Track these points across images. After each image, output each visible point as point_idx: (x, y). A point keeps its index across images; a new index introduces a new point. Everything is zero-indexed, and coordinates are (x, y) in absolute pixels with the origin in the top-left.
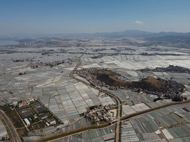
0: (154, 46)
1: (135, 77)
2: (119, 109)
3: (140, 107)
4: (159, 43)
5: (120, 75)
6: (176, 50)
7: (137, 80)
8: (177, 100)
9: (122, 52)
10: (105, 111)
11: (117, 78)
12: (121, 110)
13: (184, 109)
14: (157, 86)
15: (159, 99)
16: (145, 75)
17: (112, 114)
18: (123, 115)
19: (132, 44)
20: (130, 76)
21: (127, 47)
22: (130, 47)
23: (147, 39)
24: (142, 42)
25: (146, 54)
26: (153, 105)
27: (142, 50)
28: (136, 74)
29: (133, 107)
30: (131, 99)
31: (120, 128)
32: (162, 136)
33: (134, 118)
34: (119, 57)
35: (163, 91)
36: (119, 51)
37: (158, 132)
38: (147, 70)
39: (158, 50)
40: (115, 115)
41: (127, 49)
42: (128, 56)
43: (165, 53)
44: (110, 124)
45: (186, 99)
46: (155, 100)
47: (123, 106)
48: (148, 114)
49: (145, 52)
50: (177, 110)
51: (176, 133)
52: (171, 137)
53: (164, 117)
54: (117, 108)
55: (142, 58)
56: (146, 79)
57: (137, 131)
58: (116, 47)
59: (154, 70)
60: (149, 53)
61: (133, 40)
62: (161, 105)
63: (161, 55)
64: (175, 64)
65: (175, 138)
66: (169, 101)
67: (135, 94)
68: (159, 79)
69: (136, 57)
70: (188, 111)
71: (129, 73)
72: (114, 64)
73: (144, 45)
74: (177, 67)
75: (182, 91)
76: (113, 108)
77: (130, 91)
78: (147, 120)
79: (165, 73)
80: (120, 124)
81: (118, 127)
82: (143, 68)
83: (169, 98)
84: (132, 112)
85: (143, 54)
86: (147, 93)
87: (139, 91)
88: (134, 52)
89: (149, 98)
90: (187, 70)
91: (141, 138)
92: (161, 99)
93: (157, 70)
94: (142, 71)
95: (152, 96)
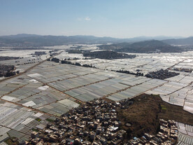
13: (19, 79)
51: (17, 94)
65: (17, 97)
70: (23, 79)
83: (1, 76)
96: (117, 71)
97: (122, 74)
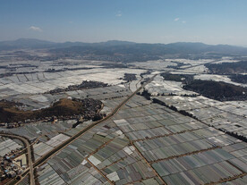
0: (61, 60)
1: (44, 102)
2: (29, 153)
3: (58, 139)
4: (67, 56)
5: (21, 104)
6: (87, 63)
7: (48, 106)
8: (97, 118)
9: (18, 70)
10: (6, 162)
11: (18, 109)
12: (32, 153)
13: (106, 127)
14: (74, 108)
15: (78, 123)
16: (57, 98)
17: (19, 164)
18: (37, 159)
19: (31, 58)
20: (36, 102)
21: (24, 62)
22: (30, 62)
23: (51, 51)
24: (45, 55)
25: (53, 71)
26: (73, 132)
27: (47, 65)
28: (44, 99)
29: (49, 143)
30: (44, 133)
31: (36, 177)
32: (89, 165)
33: (52, 156)
34: (14, 78)
35: (81, 112)
36: (12, 69)
37: (84, 162)
38: (58, 91)
39: (67, 64)
40: (24, 162)
41: (25, 66)
42: (29, 76)
43: (75, 67)
44: (19, 178)
45: (105, 115)
46: (74, 126)
47: (35, 146)
48: (70, 146)
49: (51, 67)
50: (99, 130)
51: (102, 155)
52: (99, 162)
53: (87, 143)
54: (26, 151)
55: (48, 76)
56: (58, 102)
57: (59, 172)
58: (7, 64)
59: (66, 90)
60: (56, 68)
61: (32, 53)
62: (82, 129)
63: (72, 70)
64: (88, 78)
65: (102, 161)
66: (90, 122)
67: (47, 125)
68: (74, 99)
69: (40, 75)
70: (109, 128)
71: (34, 98)
72: (8, 89)
73: (49, 59)
74: (90, 82)
75: (100, 108)
76: (20, 154)
77: (40, 123)
78: (69, 152)
79: (79, 91)
80: (35, 172)
81: (32, 177)
82: (53, 88)
83: (89, 119)
84: (49, 150)
85: (49, 71)
86: (64, 120)
87: (52, 120)
88: (36, 70)
89: (66, 125)
90: (101, 83)
91: (67, 178)
92: (81, 122)
93: (70, 88)
94: (52, 92)
95: (70, 122)
96: (228, 133)
97: (234, 139)
